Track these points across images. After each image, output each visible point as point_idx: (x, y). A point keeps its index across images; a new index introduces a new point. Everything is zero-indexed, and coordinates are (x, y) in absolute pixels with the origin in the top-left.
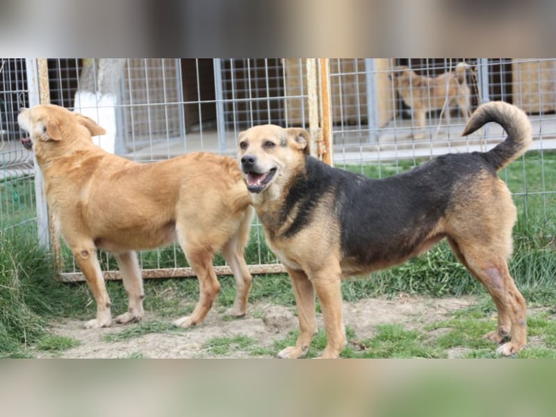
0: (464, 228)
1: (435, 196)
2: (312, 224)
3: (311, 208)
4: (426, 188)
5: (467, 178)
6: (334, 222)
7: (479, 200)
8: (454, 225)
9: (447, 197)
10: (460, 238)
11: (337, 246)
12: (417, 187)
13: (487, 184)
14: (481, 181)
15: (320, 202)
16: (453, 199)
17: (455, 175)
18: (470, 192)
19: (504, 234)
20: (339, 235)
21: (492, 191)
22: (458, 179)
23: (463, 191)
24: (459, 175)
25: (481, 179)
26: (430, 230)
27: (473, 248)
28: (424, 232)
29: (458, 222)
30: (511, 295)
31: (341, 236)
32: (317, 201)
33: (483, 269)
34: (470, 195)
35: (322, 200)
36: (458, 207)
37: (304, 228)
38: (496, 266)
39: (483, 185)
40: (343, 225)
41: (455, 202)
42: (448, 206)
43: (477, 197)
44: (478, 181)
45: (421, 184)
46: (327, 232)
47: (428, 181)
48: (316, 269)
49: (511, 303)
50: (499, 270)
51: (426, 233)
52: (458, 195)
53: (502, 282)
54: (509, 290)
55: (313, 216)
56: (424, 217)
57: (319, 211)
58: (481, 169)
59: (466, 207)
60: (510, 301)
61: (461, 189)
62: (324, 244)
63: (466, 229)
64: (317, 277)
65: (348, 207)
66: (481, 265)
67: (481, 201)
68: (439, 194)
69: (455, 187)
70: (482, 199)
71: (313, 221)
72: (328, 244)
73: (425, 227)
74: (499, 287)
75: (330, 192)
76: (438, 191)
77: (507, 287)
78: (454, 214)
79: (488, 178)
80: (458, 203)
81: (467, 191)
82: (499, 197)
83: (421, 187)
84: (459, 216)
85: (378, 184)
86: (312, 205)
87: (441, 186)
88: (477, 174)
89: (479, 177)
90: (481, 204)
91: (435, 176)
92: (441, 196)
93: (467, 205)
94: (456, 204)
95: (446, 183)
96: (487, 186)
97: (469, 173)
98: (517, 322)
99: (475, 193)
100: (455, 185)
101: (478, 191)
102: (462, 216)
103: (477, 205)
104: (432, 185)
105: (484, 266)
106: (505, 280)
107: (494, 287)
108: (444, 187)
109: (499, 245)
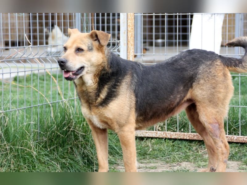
0: (204, 95)
1: (188, 74)
2: (119, 97)
3: (117, 87)
4: (183, 69)
5: (208, 63)
6: (131, 94)
7: (216, 78)
9: (196, 74)
10: (199, 102)
11: (134, 110)
12: (176, 69)
13: (220, 69)
14: (217, 66)
15: (123, 82)
16: (200, 76)
17: (201, 61)
18: (210, 72)
19: (226, 103)
20: (134, 102)
21: (223, 74)
22: (203, 63)
23: (207, 71)
24: (203, 61)
25: (217, 65)
26: (184, 97)
27: (206, 109)
28: (182, 98)
29: (200, 91)
30: (223, 142)
31: (136, 104)
32: (120, 83)
33: (210, 123)
34: (210, 74)
35: (124, 80)
36: (202, 81)
37: (114, 100)
38: (218, 123)
39: (218, 68)
40: (136, 96)
41: (200, 78)
42: (195, 81)
43: (215, 76)
44: (215, 66)
45: (179, 67)
46: (128, 101)
47: (183, 64)
48: (121, 126)
49: (221, 148)
50: (219, 125)
52: (203, 73)
53: (219, 134)
54: (222, 139)
55: (119, 92)
56: (182, 88)
57: (122, 88)
58: (217, 59)
59: (207, 81)
60: (221, 146)
61: (204, 70)
62: (127, 108)
63: (205, 96)
64: (123, 131)
66: (210, 121)
68: (190, 73)
70: (217, 77)
71: (119, 95)
72: (129, 108)
73: (183, 95)
74: (217, 136)
75: (128, 75)
76: (190, 71)
77: (221, 137)
78: (198, 86)
79: (221, 65)
80: (203, 78)
81: (209, 71)
82: (226, 79)
83: (179, 69)
84: (201, 88)
86: (118, 86)
87: (192, 67)
88: (214, 61)
89: (216, 63)
90: (217, 81)
91: (188, 61)
92: (192, 74)
93: (208, 81)
94: (201, 79)
95: (196, 65)
96: (220, 70)
97: (210, 60)
98: (222, 160)
99: (213, 73)
100: (201, 67)
101: (215, 72)
102: (204, 88)
103: (214, 81)
104: (187, 67)
105: (211, 122)
106: (221, 132)
107: (214, 136)
108: (194, 68)
109: (222, 109)
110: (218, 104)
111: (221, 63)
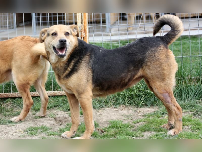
0: (152, 74)
1: (138, 58)
2: (78, 71)
3: (79, 63)
4: (133, 54)
5: (153, 49)
6: (89, 70)
8: (147, 72)
9: (144, 58)
10: (150, 78)
11: (91, 82)
12: (129, 54)
13: (163, 52)
14: (160, 51)
15: (83, 60)
16: (147, 59)
17: (147, 48)
18: (155, 56)
19: (171, 77)
21: (166, 56)
22: (149, 50)
23: (152, 56)
24: (149, 48)
25: (160, 50)
26: (135, 74)
27: (156, 83)
28: (132, 76)
29: (149, 71)
30: (175, 106)
31: (92, 77)
32: (81, 60)
33: (161, 94)
34: (155, 57)
35: (84, 59)
36: (149, 64)
37: (75, 73)
38: (167, 92)
39: (161, 52)
40: (93, 72)
41: (147, 61)
42: (144, 63)
43: (158, 59)
44: (159, 50)
45: (131, 52)
46: (85, 75)
47: (134, 51)
48: (80, 94)
49: (174, 110)
50: (169, 94)
51: (134, 76)
52: (149, 57)
53: (170, 100)
54: (174, 104)
55: (79, 67)
56: (132, 68)
57: (82, 65)
58: (160, 45)
59: (153, 63)
60: (174, 109)
61: (150, 55)
62: (84, 81)
63: (153, 74)
64: (81, 97)
65: (95, 63)
66: (160, 92)
67: (160, 61)
68: (140, 57)
69: (147, 54)
70: (160, 60)
71: (79, 70)
72: (86, 81)
73: (133, 73)
74: (169, 102)
75: (87, 55)
76: (139, 56)
77: (173, 103)
78: (147, 67)
79: (164, 49)
80: (149, 61)
81: (153, 55)
82: (169, 59)
83: (131, 54)
84: (149, 68)
85: (110, 52)
87: (141, 53)
88: (158, 47)
89: (159, 49)
91: (138, 48)
92: (141, 58)
93: (154, 62)
94: (148, 62)
95: (143, 51)
96: (163, 53)
97: (154, 47)
98: (177, 119)
99: (157, 57)
100: (147, 53)
101: (159, 56)
102: (151, 68)
103: (158, 63)
104: (137, 53)
105: (162, 92)
106: (172, 99)
107: (167, 102)
108: (142, 53)
109: (169, 82)
110: (164, 78)
111: (164, 47)
